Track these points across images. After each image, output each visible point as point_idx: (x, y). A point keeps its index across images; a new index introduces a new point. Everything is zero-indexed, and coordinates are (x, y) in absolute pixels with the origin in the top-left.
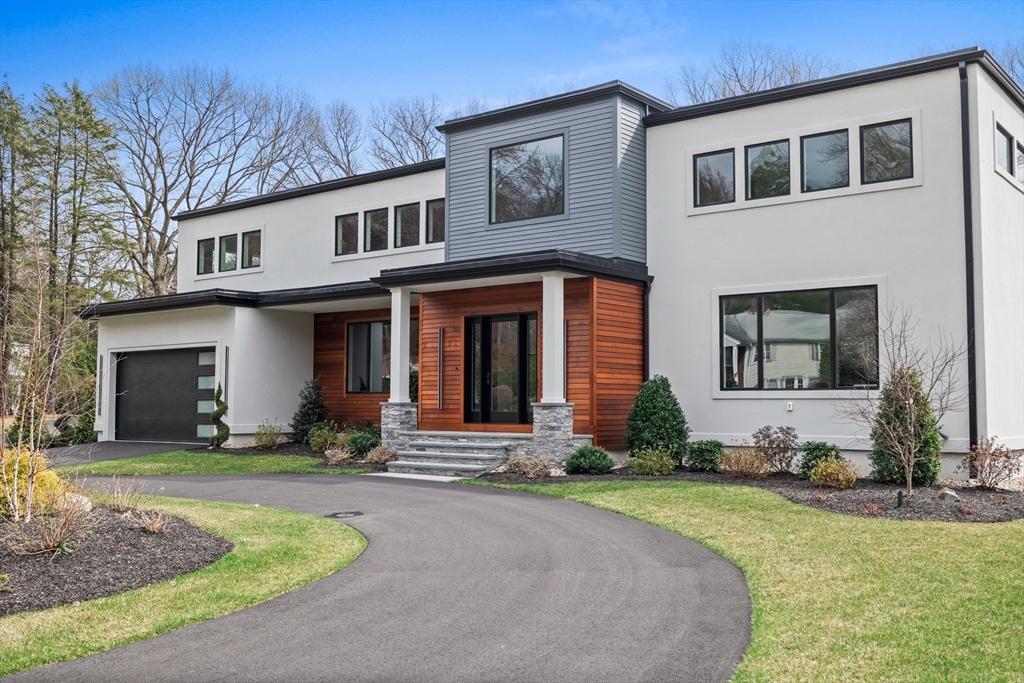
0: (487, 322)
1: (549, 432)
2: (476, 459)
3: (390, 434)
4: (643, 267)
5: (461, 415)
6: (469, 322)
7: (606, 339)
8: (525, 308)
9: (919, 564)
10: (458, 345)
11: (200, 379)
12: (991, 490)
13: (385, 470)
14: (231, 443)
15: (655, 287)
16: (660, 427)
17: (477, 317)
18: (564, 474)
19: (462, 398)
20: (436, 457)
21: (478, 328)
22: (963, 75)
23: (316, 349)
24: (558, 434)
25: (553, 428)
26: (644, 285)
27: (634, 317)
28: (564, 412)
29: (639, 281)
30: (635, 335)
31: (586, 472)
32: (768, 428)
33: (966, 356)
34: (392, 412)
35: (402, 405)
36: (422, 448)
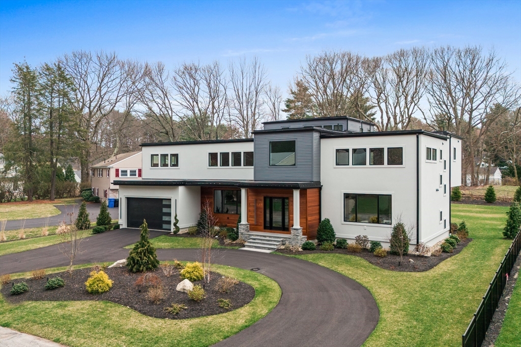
0: (271, 199)
1: (296, 237)
2: (274, 245)
3: (242, 234)
4: (319, 182)
5: (262, 227)
6: (265, 198)
7: (311, 206)
8: (285, 196)
9: (407, 288)
10: (261, 205)
11: (163, 209)
12: (423, 256)
13: (244, 246)
14: (180, 232)
15: (323, 188)
16: (328, 234)
17: (268, 197)
18: (302, 250)
19: (263, 221)
20: (260, 243)
21: (268, 201)
22: (418, 137)
23: (202, 197)
24: (299, 237)
25: (297, 236)
26: (320, 188)
27: (317, 198)
28: (300, 231)
29: (319, 187)
30: (317, 204)
31: (309, 249)
32: (360, 236)
33: (416, 228)
34: (242, 227)
35: (246, 225)
36: (255, 239)
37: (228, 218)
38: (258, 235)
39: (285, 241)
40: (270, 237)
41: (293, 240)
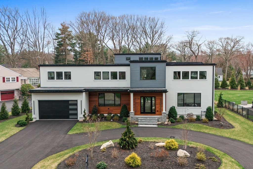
0: (144, 97)
2: (155, 122)
3: (132, 117)
5: (140, 113)
6: (141, 97)
8: (153, 96)
10: (139, 101)
11: (70, 106)
13: (138, 124)
19: (140, 110)
20: (146, 122)
22: (213, 67)
23: (89, 98)
36: (142, 120)
37: (109, 109)
38: (142, 118)
39: (159, 119)
40: (149, 118)
41: (163, 119)
